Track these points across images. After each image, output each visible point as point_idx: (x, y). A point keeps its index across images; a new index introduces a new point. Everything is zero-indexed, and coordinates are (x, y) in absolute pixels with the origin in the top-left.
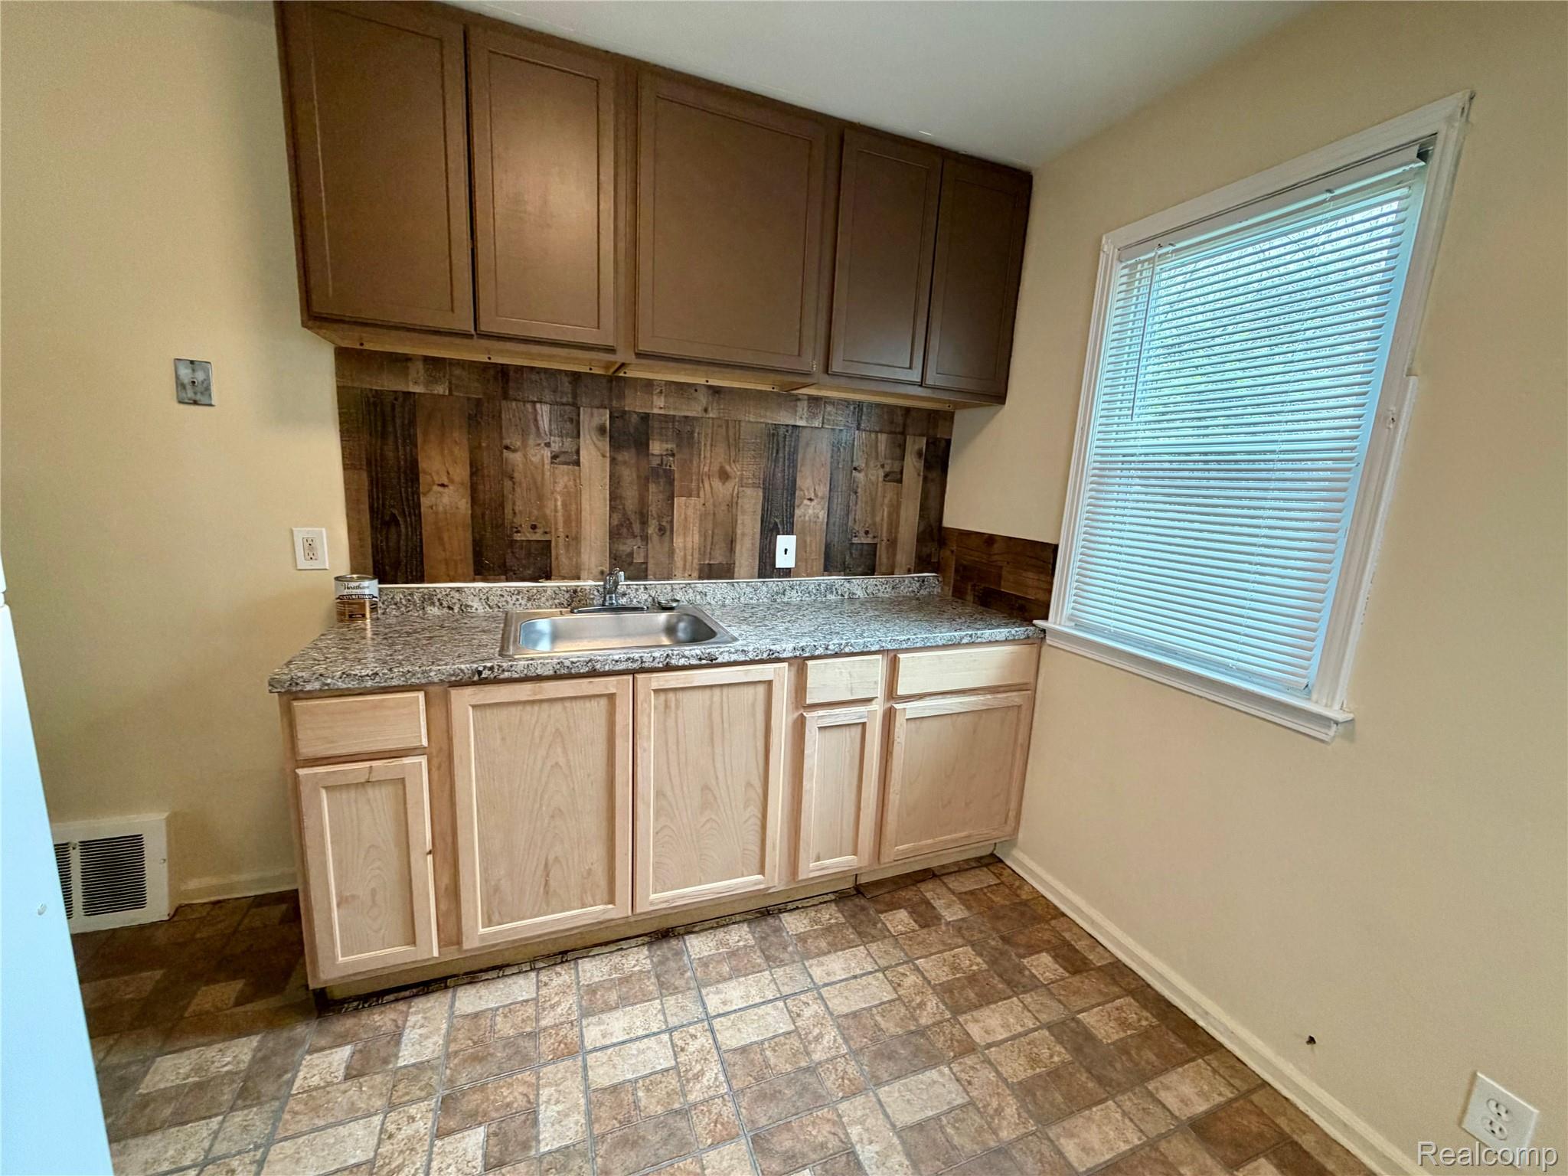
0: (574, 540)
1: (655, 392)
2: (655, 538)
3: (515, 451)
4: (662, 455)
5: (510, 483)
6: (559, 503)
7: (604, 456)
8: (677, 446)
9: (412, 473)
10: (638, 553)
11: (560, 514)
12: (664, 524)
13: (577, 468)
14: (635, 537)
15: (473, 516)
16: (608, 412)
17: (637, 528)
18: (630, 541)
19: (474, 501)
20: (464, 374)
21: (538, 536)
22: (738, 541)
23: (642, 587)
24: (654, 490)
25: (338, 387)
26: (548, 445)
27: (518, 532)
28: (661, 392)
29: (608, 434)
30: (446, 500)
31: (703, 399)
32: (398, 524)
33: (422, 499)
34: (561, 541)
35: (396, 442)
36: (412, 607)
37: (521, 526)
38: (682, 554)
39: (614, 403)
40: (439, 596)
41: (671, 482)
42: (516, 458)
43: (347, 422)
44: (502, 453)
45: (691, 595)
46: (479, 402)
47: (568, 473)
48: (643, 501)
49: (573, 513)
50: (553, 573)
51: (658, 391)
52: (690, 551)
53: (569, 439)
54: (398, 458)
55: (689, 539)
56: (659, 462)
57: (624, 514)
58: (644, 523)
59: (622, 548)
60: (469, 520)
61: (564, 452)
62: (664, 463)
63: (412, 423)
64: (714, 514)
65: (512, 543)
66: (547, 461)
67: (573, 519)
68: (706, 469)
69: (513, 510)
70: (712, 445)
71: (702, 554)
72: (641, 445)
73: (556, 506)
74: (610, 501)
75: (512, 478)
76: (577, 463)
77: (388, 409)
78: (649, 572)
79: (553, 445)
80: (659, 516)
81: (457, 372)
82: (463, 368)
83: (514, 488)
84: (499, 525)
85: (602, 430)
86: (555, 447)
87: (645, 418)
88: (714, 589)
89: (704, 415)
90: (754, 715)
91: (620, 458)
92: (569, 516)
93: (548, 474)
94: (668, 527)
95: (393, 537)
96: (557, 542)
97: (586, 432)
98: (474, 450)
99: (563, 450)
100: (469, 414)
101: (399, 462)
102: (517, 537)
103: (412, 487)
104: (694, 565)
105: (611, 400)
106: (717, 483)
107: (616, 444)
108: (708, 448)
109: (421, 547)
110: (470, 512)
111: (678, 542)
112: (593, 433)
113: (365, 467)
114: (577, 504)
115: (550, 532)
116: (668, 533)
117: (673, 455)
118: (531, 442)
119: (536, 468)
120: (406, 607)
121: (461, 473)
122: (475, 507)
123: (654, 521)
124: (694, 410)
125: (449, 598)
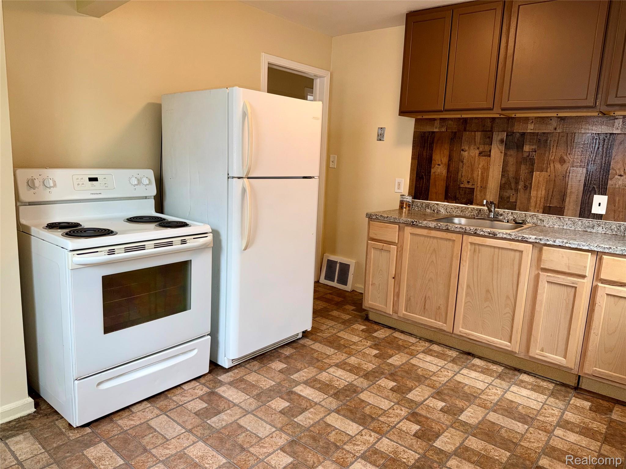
0: (484, 188)
1: (529, 123)
2: (522, 191)
3: (465, 151)
4: (530, 152)
5: (462, 164)
6: (480, 173)
7: (501, 153)
8: (538, 147)
9: (430, 160)
10: (513, 197)
11: (479, 177)
12: (527, 184)
13: (489, 158)
14: (512, 189)
15: (447, 177)
16: (506, 133)
17: (513, 185)
18: (509, 191)
19: (448, 171)
20: (452, 123)
21: (469, 186)
22: (568, 195)
23: (510, 213)
24: (524, 168)
25: (414, 132)
26: (478, 148)
27: (462, 184)
28: (532, 122)
29: (505, 143)
30: (439, 171)
31: (554, 123)
32: (423, 179)
33: (432, 170)
34: (479, 188)
35: (427, 149)
36: (422, 208)
37: (464, 181)
38: (535, 199)
39: (509, 129)
40: (431, 206)
41: (533, 164)
42: (465, 154)
43: (415, 144)
44: (461, 152)
45: (535, 220)
46: (455, 132)
47: (485, 160)
48: (517, 172)
49: (485, 177)
50: (474, 202)
51: (531, 121)
52: (540, 199)
53: (487, 146)
54: (427, 155)
55: (539, 193)
56: (528, 155)
57: (508, 178)
58: (517, 183)
59: (505, 194)
60: (445, 178)
61: (484, 151)
62: (530, 155)
63: (433, 143)
64: (555, 180)
65: (460, 187)
66: (477, 155)
67: (485, 179)
68: (553, 158)
69: (462, 175)
70: (557, 146)
71: (546, 200)
72: (520, 147)
73: (478, 174)
74: (502, 172)
75: (463, 162)
76: (490, 156)
77: (426, 138)
78: (517, 207)
79: (480, 148)
80: (525, 180)
81: (450, 122)
82: (452, 121)
83: (463, 166)
84: (455, 180)
85: (502, 141)
86: (481, 149)
87: (523, 134)
88: (548, 219)
89: (554, 131)
90: (513, 265)
91: (509, 153)
92: (483, 178)
93: (477, 160)
94: (529, 186)
95: (421, 183)
96: (477, 189)
97: (495, 142)
98: (451, 151)
99: (484, 150)
100: (452, 138)
101: (427, 156)
102: (462, 186)
103: (429, 165)
104: (541, 206)
105: (507, 128)
106: (558, 166)
107: (507, 148)
108: (555, 148)
109: (429, 187)
110: (446, 175)
111: (533, 193)
112: (498, 143)
113: (417, 159)
114: (487, 174)
115: (475, 184)
116: (529, 188)
117: (535, 151)
118: (472, 148)
119: (472, 158)
120: (421, 208)
121: (445, 160)
122: (449, 173)
123: (522, 183)
124: (549, 129)
125: (434, 207)
